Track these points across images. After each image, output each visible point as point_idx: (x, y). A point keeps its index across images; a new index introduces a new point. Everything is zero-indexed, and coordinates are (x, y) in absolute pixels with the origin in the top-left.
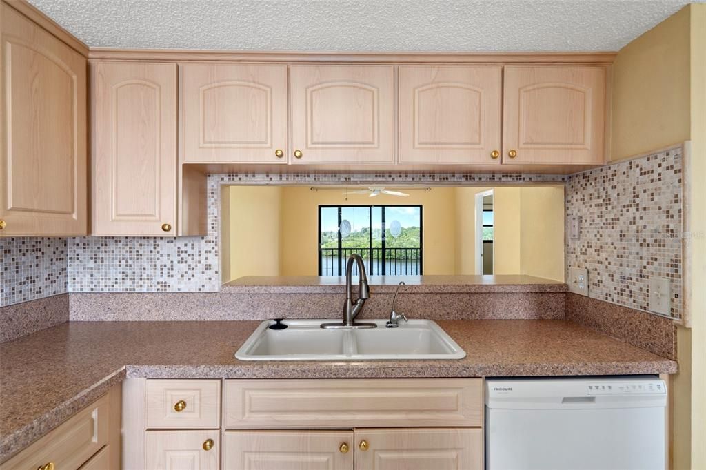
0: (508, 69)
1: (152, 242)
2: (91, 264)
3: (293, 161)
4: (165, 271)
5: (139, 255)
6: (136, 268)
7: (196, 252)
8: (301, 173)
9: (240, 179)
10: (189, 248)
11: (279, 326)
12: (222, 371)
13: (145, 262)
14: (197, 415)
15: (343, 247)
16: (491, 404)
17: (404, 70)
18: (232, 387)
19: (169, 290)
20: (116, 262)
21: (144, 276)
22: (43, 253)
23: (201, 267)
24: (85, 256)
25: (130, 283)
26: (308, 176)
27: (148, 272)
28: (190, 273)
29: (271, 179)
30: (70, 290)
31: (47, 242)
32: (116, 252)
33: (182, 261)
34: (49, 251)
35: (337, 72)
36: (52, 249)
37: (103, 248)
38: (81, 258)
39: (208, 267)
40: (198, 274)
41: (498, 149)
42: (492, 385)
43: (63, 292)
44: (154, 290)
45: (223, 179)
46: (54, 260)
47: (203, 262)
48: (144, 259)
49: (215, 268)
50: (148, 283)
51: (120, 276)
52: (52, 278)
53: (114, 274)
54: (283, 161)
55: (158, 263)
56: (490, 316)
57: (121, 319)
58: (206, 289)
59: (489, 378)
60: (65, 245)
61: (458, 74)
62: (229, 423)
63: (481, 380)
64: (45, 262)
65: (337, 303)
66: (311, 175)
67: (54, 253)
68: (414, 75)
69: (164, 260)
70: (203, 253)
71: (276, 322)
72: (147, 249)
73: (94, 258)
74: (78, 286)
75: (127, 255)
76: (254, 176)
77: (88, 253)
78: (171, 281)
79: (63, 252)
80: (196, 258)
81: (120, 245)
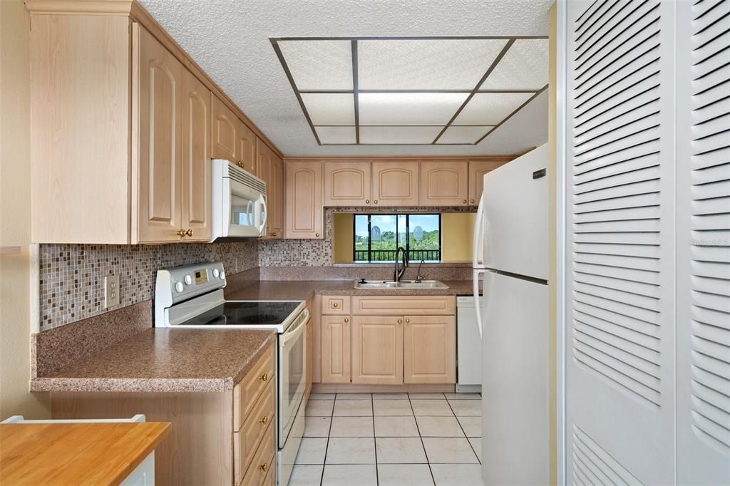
0: (471, 163)
1: (299, 242)
2: (270, 253)
3: (373, 205)
4: (305, 256)
5: (293, 249)
6: (292, 255)
7: (320, 247)
10: (317, 245)
11: (363, 282)
12: (352, 292)
13: (295, 252)
14: (341, 309)
15: (372, 249)
16: (458, 306)
17: (424, 164)
18: (354, 298)
19: (307, 265)
20: (282, 252)
21: (295, 259)
23: (323, 254)
24: (267, 249)
25: (288, 262)
27: (297, 257)
28: (318, 257)
30: (260, 265)
32: (282, 247)
33: (314, 251)
35: (393, 165)
37: (275, 245)
38: (265, 250)
39: (326, 254)
40: (322, 258)
41: (466, 199)
42: (458, 298)
43: (256, 266)
44: (300, 265)
47: (324, 251)
48: (295, 250)
49: (330, 255)
50: (297, 262)
51: (283, 259)
53: (281, 258)
54: (368, 205)
55: (302, 252)
56: (467, 279)
57: (285, 279)
58: (325, 265)
59: (458, 295)
60: (258, 243)
61: (447, 165)
62: (354, 312)
63: (454, 297)
65: (391, 272)
68: (428, 166)
69: (305, 251)
70: (324, 247)
72: (296, 246)
73: (271, 250)
74: (263, 264)
75: (287, 248)
77: (268, 248)
78: (308, 261)
79: (256, 247)
80: (321, 250)
81: (283, 243)
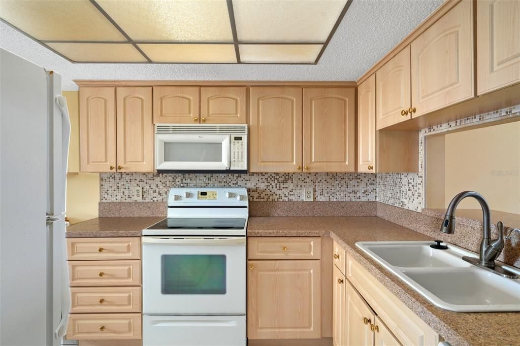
2: (383, 188)
7: (415, 183)
8: (470, 116)
9: (434, 130)
10: (412, 181)
11: (439, 246)
13: (397, 188)
19: (405, 207)
22: (361, 180)
23: (417, 194)
26: (475, 118)
29: (450, 126)
30: (378, 200)
31: (364, 175)
33: (410, 189)
34: (365, 180)
36: (367, 178)
39: (419, 195)
40: (415, 199)
43: (374, 200)
44: (400, 206)
45: (426, 132)
46: (368, 184)
48: (397, 186)
49: (422, 196)
50: (398, 201)
52: (367, 193)
55: (402, 190)
58: (419, 210)
60: (376, 177)
64: (363, 185)
66: (477, 116)
67: (368, 180)
69: (403, 188)
70: (417, 185)
71: (436, 243)
73: (384, 184)
76: (441, 126)
77: (382, 182)
79: (374, 180)
81: (390, 178)
